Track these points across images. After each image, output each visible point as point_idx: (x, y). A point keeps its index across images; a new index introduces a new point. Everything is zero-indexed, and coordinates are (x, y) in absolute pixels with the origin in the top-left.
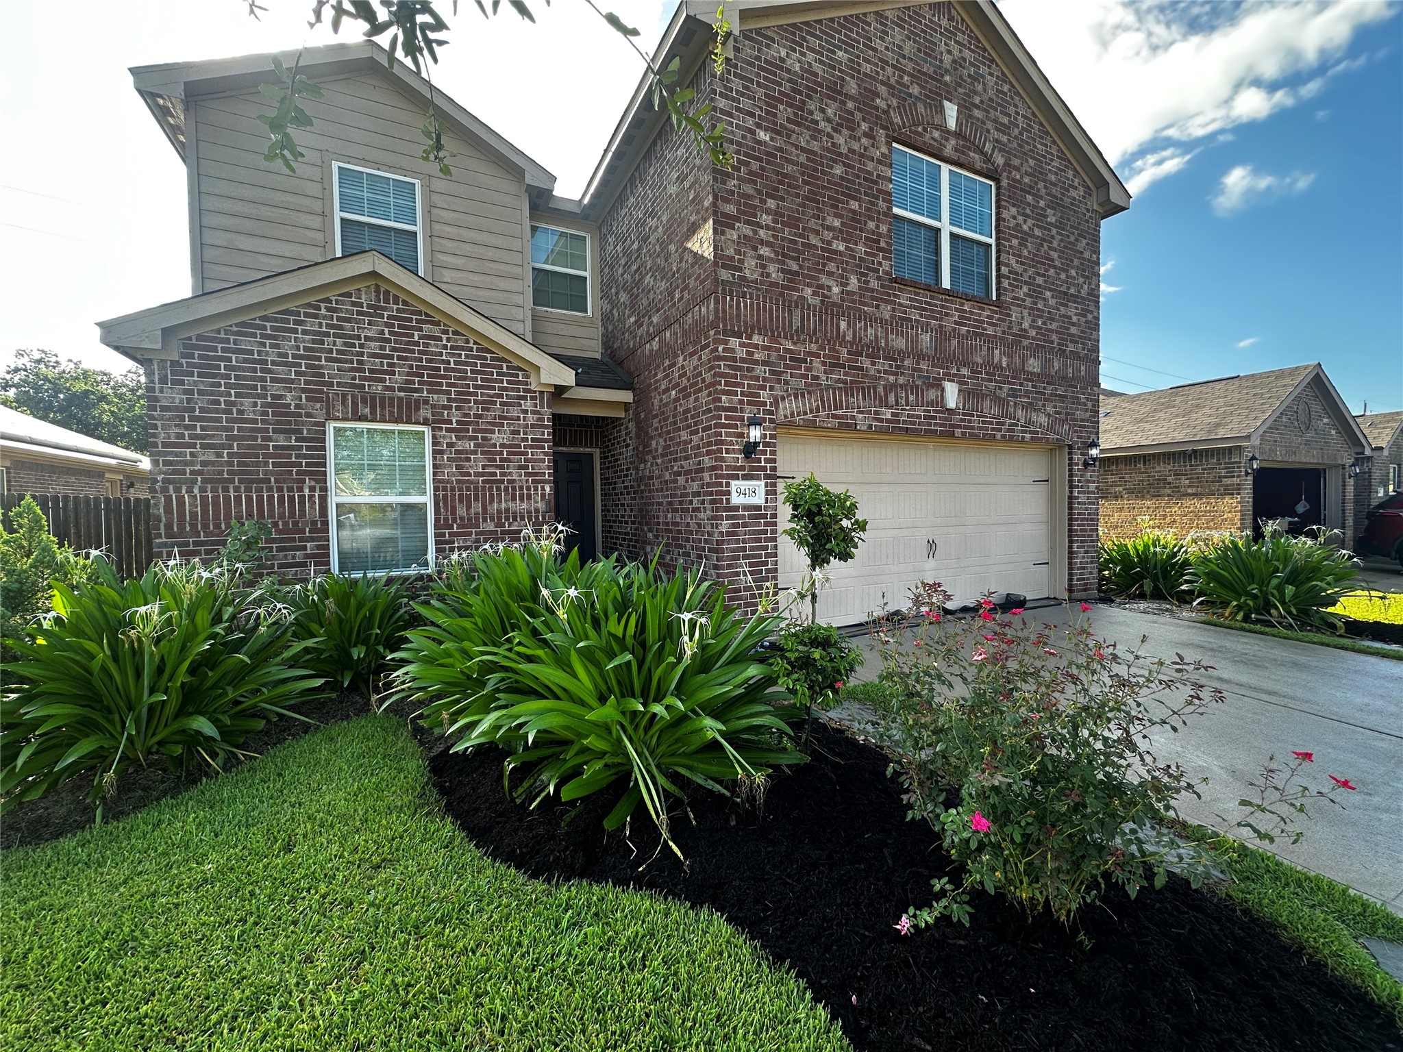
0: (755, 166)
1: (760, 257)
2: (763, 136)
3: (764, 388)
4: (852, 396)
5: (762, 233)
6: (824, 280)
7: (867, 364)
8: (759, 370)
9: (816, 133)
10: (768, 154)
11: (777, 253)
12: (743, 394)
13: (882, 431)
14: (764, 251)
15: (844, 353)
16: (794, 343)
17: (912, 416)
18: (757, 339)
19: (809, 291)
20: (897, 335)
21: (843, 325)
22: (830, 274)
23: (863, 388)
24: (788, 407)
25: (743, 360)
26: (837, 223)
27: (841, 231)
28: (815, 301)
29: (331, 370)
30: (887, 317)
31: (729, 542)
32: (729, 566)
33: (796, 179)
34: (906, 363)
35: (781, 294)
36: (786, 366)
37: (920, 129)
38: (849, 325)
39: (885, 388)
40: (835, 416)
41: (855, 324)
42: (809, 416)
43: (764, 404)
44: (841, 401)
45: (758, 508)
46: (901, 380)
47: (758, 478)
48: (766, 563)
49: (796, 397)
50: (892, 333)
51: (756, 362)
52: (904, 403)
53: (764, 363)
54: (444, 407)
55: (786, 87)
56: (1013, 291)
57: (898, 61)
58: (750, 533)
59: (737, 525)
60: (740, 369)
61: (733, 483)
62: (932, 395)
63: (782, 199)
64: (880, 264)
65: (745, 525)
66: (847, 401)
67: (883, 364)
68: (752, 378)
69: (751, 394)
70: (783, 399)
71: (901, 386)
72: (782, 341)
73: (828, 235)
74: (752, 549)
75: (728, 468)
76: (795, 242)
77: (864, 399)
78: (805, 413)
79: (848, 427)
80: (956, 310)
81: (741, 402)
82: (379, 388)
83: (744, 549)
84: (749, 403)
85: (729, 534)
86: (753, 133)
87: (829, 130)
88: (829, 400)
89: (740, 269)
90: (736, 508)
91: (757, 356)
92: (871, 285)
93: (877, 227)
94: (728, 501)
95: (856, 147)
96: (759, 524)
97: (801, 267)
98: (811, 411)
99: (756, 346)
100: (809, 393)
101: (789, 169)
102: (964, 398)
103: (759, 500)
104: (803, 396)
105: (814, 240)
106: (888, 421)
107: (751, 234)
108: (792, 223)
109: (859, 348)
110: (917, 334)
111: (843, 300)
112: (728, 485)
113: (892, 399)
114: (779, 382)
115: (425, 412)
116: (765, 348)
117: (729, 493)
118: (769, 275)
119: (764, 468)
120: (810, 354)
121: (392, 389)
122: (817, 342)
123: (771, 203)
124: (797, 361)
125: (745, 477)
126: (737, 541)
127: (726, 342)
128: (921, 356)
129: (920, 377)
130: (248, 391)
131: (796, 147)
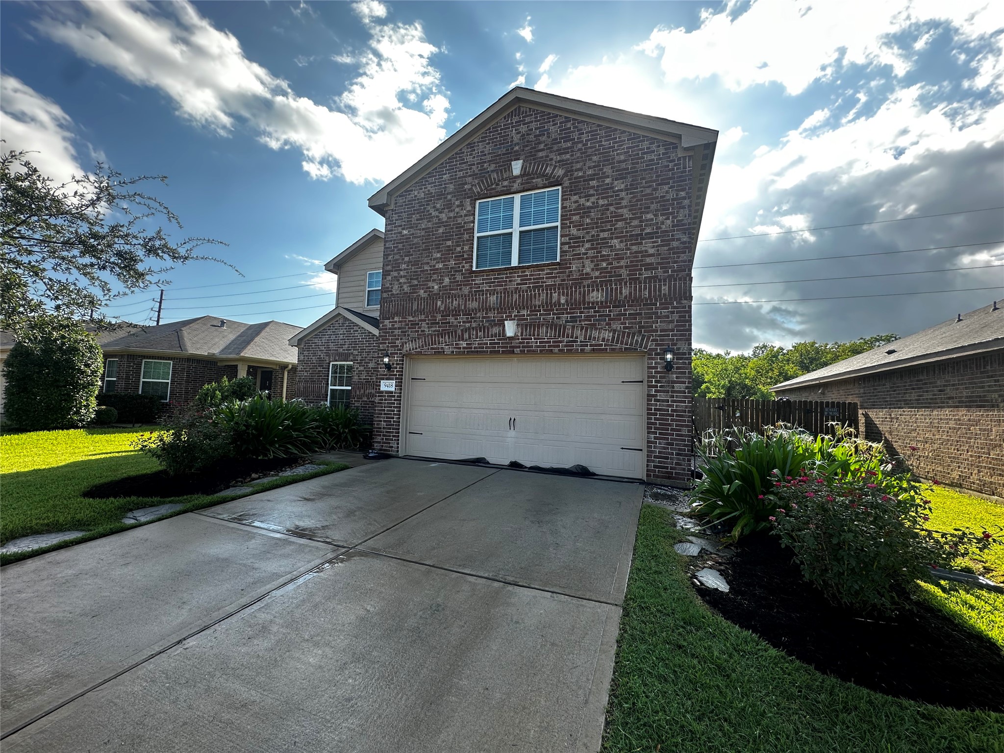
0: (400, 246)
1: (400, 283)
2: (405, 232)
3: (398, 339)
4: (442, 337)
5: (402, 273)
6: (430, 284)
7: (451, 319)
8: (396, 332)
9: (430, 218)
10: (407, 238)
11: (408, 279)
12: (389, 343)
13: (459, 353)
14: (402, 280)
15: (439, 317)
16: (413, 317)
17: (481, 344)
18: (396, 319)
19: (422, 291)
20: (472, 300)
21: (439, 303)
22: (434, 280)
23: (448, 333)
24: (407, 347)
25: (390, 329)
26: (439, 255)
27: (441, 258)
28: (425, 295)
29: (331, 345)
30: (467, 293)
31: (378, 407)
32: (378, 417)
33: (419, 243)
34: (478, 315)
35: (409, 297)
36: (409, 328)
37: (493, 187)
38: (442, 302)
39: (462, 330)
40: (432, 349)
41: (446, 301)
42: (419, 350)
43: (398, 346)
44: (435, 341)
45: (391, 392)
46: (474, 325)
47: (392, 379)
48: (393, 418)
49: (412, 341)
50: (469, 300)
51: (395, 329)
52: (474, 337)
53: (399, 328)
54: (357, 355)
55: (417, 207)
56: (573, 251)
57: (481, 159)
58: (388, 403)
59: (382, 400)
60: (389, 332)
61: (382, 381)
62: (496, 330)
63: (412, 255)
64: (463, 267)
65: (385, 400)
66: (439, 341)
67: (462, 318)
68: (393, 336)
69: (392, 343)
70: (406, 343)
71: (473, 328)
72: (407, 317)
73: (433, 263)
74: (388, 410)
75: (381, 375)
76: (417, 272)
77: (449, 338)
78: (416, 349)
79: (440, 353)
80: (518, 276)
81: (388, 346)
82: (341, 350)
83: (384, 410)
84: (391, 347)
85: (378, 403)
86: (401, 233)
87: (437, 214)
88: (429, 341)
89: (391, 291)
90: (382, 392)
91: (396, 326)
92: (457, 279)
93: (463, 249)
94: (379, 389)
95: (452, 215)
96: (391, 400)
97: (419, 282)
98: (419, 347)
99: (396, 322)
100: (419, 339)
101: (416, 241)
102: (522, 329)
103: (393, 389)
104: (415, 341)
105: (426, 267)
106: (464, 348)
107: (397, 275)
108: (415, 263)
109: (447, 313)
110: (487, 298)
111: (440, 291)
112: (380, 382)
113: (466, 336)
114: (405, 335)
115: (351, 358)
116: (400, 322)
117: (380, 386)
118: (403, 290)
119: (396, 375)
120: (421, 320)
121: (344, 350)
122: (424, 314)
123: (407, 259)
124: (414, 324)
125: (387, 379)
126: (382, 407)
127: (383, 322)
128: (489, 309)
129: (487, 321)
130: (314, 354)
131: (420, 230)
